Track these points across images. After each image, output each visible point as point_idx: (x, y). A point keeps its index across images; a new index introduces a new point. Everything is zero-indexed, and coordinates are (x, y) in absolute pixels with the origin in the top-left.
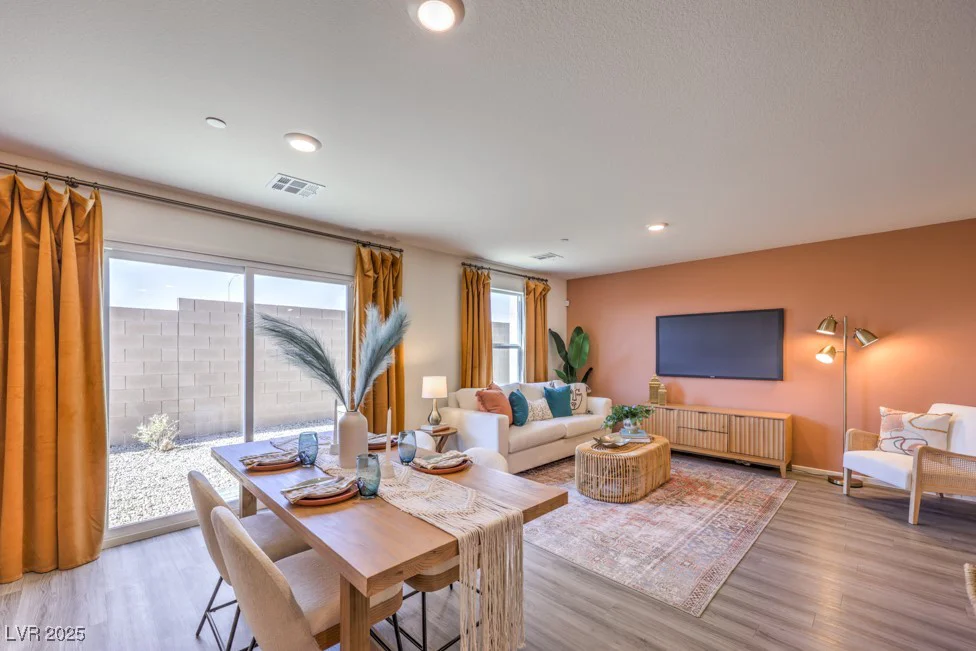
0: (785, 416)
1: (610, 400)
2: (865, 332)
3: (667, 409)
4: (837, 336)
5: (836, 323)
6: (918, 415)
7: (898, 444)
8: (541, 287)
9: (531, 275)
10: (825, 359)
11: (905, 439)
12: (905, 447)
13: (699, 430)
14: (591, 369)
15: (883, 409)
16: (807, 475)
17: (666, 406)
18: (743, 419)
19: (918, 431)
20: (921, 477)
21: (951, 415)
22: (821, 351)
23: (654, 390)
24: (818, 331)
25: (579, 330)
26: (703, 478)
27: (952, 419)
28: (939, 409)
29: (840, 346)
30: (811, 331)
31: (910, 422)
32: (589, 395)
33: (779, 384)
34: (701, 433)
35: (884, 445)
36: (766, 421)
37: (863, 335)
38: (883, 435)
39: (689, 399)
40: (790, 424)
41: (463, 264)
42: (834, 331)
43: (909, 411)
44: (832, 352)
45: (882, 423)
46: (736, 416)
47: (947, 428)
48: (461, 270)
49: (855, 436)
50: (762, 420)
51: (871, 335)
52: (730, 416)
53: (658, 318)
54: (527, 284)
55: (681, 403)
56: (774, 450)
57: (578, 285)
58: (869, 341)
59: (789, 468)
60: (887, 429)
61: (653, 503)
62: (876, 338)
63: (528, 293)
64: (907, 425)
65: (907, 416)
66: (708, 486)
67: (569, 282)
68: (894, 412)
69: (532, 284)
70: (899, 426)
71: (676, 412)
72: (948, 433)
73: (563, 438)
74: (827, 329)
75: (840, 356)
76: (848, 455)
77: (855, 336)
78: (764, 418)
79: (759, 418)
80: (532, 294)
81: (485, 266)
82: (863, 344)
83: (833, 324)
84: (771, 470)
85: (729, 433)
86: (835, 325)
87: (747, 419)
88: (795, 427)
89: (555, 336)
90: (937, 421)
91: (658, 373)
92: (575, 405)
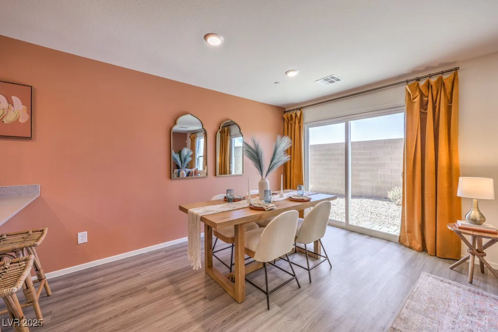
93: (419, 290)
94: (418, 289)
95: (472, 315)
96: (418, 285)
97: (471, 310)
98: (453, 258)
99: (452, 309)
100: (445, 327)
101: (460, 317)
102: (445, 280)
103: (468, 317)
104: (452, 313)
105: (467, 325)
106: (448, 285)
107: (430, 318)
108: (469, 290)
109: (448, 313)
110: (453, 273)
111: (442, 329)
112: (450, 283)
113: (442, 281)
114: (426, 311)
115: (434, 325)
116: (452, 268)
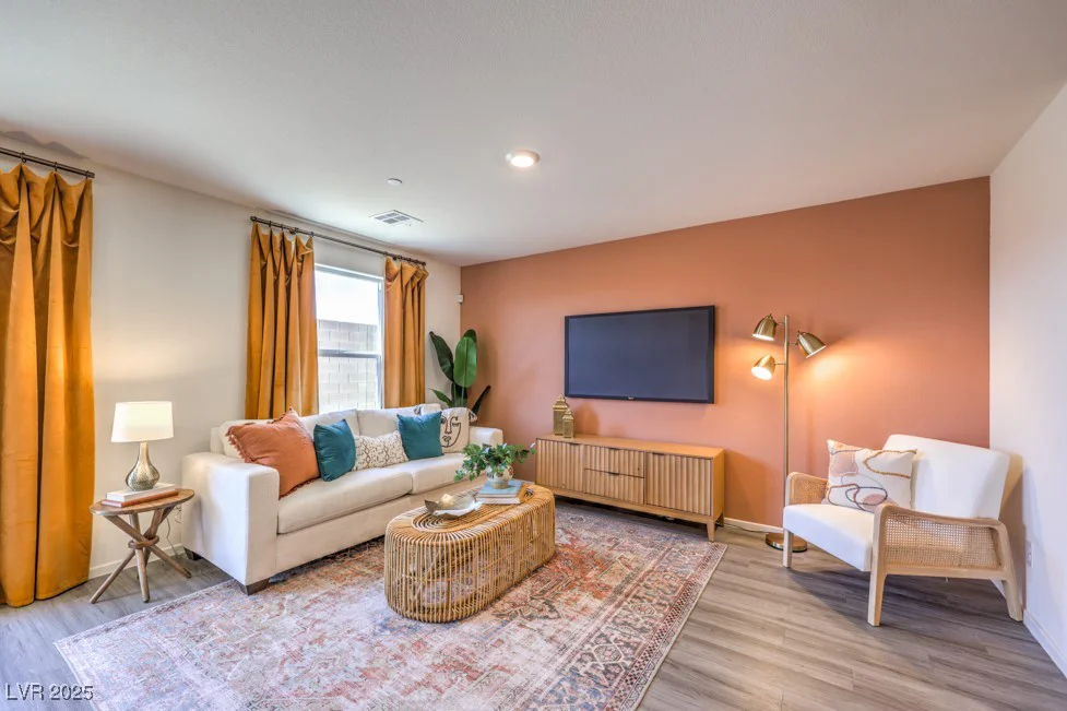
0: (713, 453)
1: (500, 432)
2: (810, 336)
3: (571, 444)
4: (778, 343)
5: (775, 324)
6: (875, 452)
7: (851, 494)
8: (410, 270)
9: (396, 253)
10: (762, 374)
11: (859, 488)
12: (860, 499)
13: (610, 473)
14: (489, 388)
15: (831, 444)
16: (741, 533)
17: (572, 440)
18: (662, 458)
19: (876, 476)
20: (885, 550)
21: (915, 452)
22: (757, 364)
23: (558, 415)
24: (756, 336)
25: (471, 334)
26: (602, 549)
27: (915, 457)
28: (898, 444)
29: (780, 356)
30: (745, 336)
31: (865, 462)
32: (472, 424)
33: (709, 408)
34: (612, 477)
35: (835, 494)
36: (691, 459)
37: (809, 342)
38: (832, 480)
39: (603, 428)
40: (721, 465)
41: (254, 219)
42: (774, 334)
43: (863, 447)
44: (771, 364)
45: (831, 464)
46: (654, 454)
47: (909, 473)
48: (250, 228)
49: (798, 483)
50: (685, 459)
51: (818, 342)
52: (647, 453)
53: (567, 319)
54: (388, 264)
55: (593, 433)
56: (699, 502)
57: (477, 275)
58: (814, 349)
59: (719, 524)
60: (837, 472)
61: (500, 615)
62: (823, 344)
63: (390, 279)
64: (862, 468)
65: (862, 454)
66: (604, 565)
67: (462, 268)
68: (845, 447)
69: (396, 266)
70: (850, 468)
71: (582, 447)
72: (911, 478)
73: (408, 494)
74: (765, 332)
75: (780, 369)
76: (790, 510)
77: (798, 343)
78: (688, 457)
79: (682, 456)
80: (397, 281)
81: (302, 227)
82: (807, 353)
83: (771, 329)
84: (696, 529)
85: (646, 477)
86: (773, 326)
87: (668, 457)
88: (727, 464)
89: (438, 342)
90: (898, 462)
91: (567, 394)
92: (447, 439)
93: (93, 673)
94: (88, 674)
95: (201, 637)
96: (80, 669)
97: (192, 633)
98: (76, 582)
99: (175, 653)
100: (198, 682)
101: (194, 652)
102: (111, 624)
103: (201, 644)
104: (181, 657)
105: (212, 653)
106: (124, 629)
107: (168, 691)
108: (158, 612)
109: (177, 663)
110: (106, 606)
111: (198, 686)
112: (124, 624)
113: (107, 630)
114: (150, 690)
115: (184, 693)
116: (94, 602)
